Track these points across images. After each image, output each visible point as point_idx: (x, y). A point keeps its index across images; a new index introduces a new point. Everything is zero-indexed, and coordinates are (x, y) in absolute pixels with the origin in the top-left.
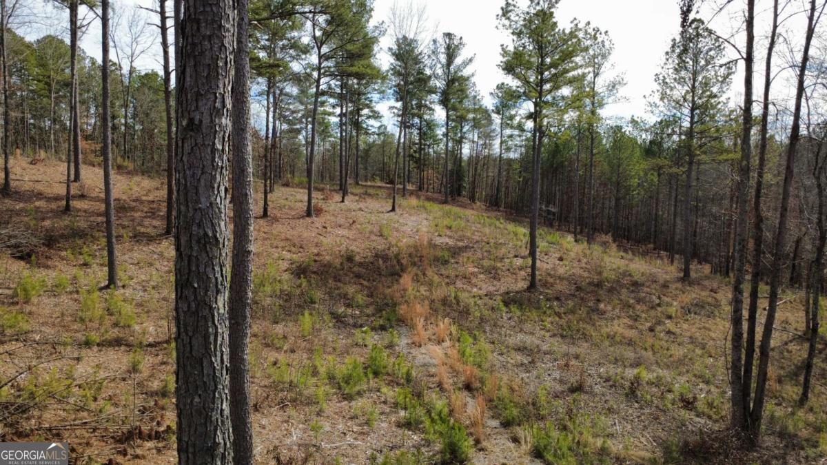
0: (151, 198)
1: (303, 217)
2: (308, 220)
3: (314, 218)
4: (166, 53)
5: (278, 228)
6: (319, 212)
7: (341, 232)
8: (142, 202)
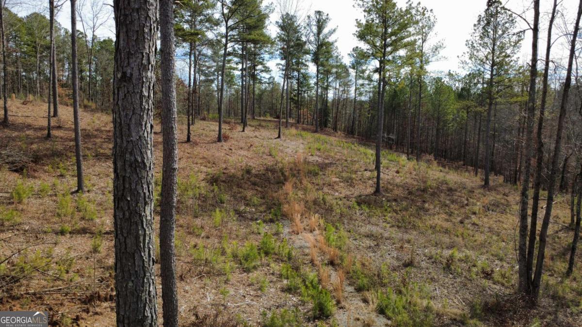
0: (107, 129)
1: (215, 142)
2: (219, 144)
3: (223, 143)
5: (197, 150)
6: (226, 138)
7: (242, 152)
8: (102, 131)
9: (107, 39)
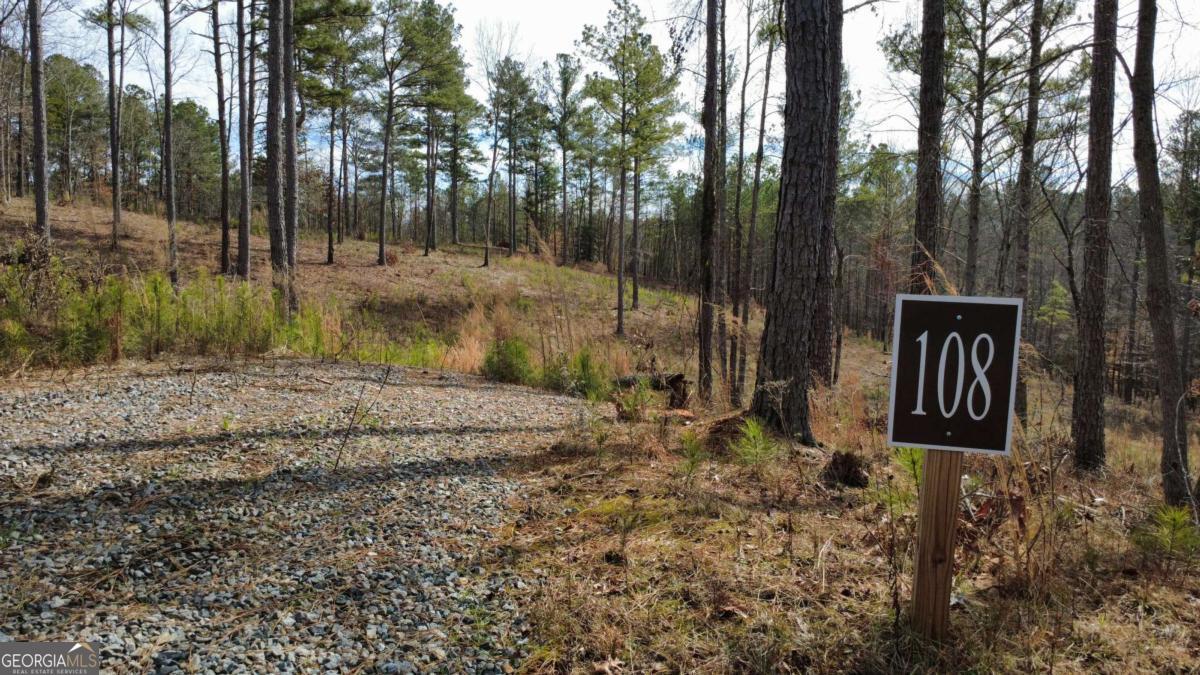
0: (201, 241)
1: (373, 265)
2: (381, 268)
3: (386, 266)
4: (220, 81)
5: (344, 274)
6: (392, 260)
7: (417, 280)
8: (191, 245)
9: (185, 101)
